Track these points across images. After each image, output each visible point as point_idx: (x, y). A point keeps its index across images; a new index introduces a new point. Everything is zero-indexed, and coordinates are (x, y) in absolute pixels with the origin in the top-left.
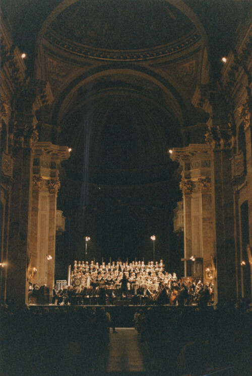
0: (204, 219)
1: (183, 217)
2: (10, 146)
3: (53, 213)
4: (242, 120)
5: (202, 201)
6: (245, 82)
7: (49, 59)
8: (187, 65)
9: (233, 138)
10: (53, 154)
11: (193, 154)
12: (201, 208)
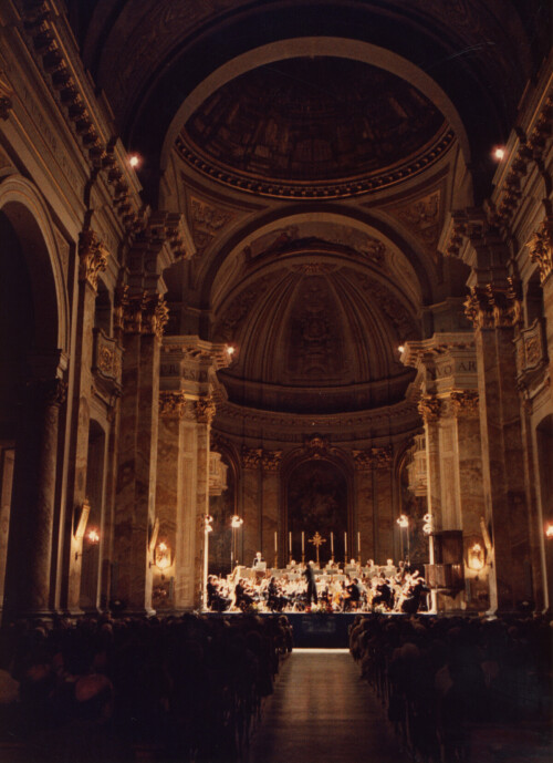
0: (462, 464)
1: (425, 461)
2: (116, 329)
3: (203, 455)
4: (535, 265)
5: (459, 431)
6: (540, 191)
7: (193, 199)
8: (427, 199)
9: (517, 304)
10: (202, 357)
11: (440, 352)
12: (456, 445)
